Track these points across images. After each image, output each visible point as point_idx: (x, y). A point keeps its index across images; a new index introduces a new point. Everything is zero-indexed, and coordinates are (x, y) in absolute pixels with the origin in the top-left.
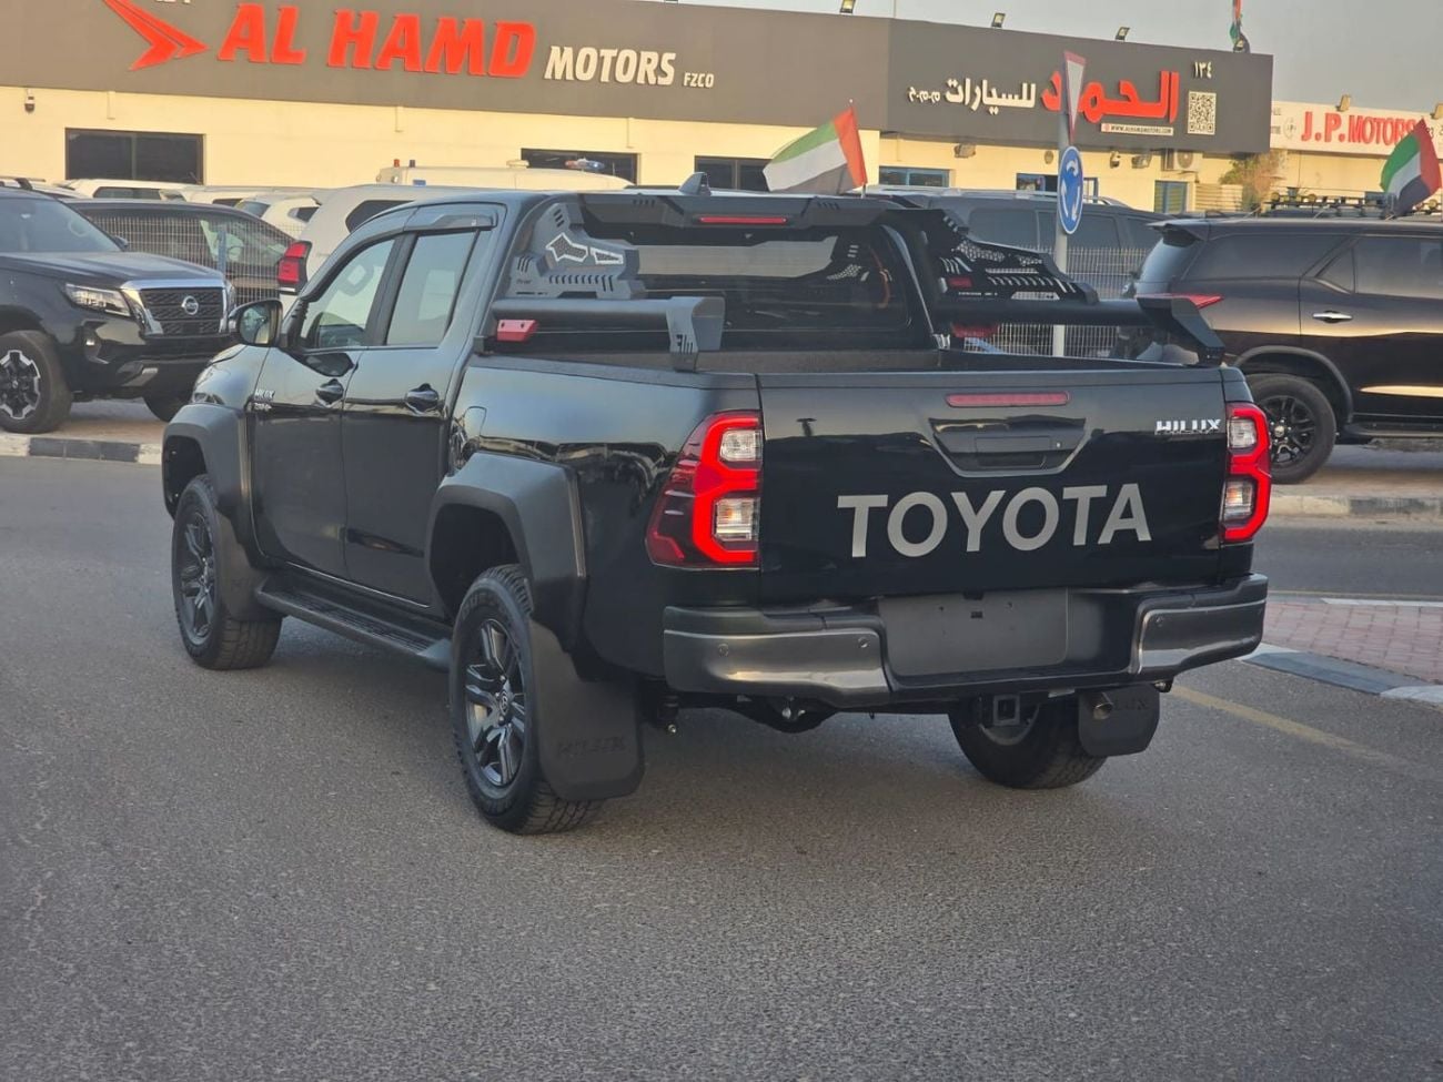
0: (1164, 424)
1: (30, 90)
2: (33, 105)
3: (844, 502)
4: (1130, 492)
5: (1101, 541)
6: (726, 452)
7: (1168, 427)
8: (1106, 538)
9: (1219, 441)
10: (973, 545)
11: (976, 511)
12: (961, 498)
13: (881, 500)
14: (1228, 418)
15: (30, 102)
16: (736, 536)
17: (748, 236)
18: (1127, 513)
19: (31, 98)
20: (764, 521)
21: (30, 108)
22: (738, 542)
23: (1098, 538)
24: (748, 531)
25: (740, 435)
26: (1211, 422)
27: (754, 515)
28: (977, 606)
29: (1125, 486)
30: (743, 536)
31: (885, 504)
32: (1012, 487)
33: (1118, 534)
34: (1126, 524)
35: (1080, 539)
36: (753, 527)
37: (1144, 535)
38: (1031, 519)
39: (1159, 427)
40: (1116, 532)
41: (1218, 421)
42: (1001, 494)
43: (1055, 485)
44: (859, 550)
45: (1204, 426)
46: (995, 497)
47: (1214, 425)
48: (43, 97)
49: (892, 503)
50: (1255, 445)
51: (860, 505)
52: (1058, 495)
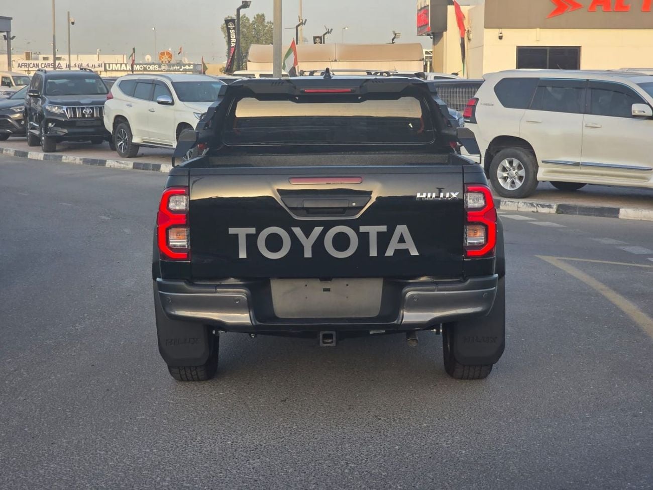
0: (422, 194)
1: (501, 30)
2: (502, 37)
3: (232, 231)
4: (402, 229)
5: (386, 255)
6: (172, 206)
7: (424, 196)
8: (390, 253)
9: (460, 203)
10: (308, 254)
11: (307, 236)
12: (297, 231)
13: (252, 231)
14: (465, 191)
15: (501, 35)
16: (180, 246)
17: (359, 98)
18: (402, 240)
19: (501, 33)
20: (193, 239)
21: (501, 38)
22: (181, 249)
23: (385, 254)
24: (185, 244)
25: (177, 198)
26: (452, 194)
27: (187, 236)
28: (327, 285)
29: (398, 226)
30: (184, 246)
31: (255, 233)
32: (328, 226)
33: (397, 251)
34: (402, 246)
35: (373, 252)
36: (187, 241)
37: (414, 252)
38: (341, 242)
39: (418, 195)
40: (396, 250)
41: (457, 194)
42: (322, 228)
43: (354, 225)
44: (243, 255)
45: (448, 195)
46: (318, 230)
47: (454, 195)
48: (506, 32)
49: (259, 232)
50: (484, 206)
51: (242, 232)
52: (357, 230)
